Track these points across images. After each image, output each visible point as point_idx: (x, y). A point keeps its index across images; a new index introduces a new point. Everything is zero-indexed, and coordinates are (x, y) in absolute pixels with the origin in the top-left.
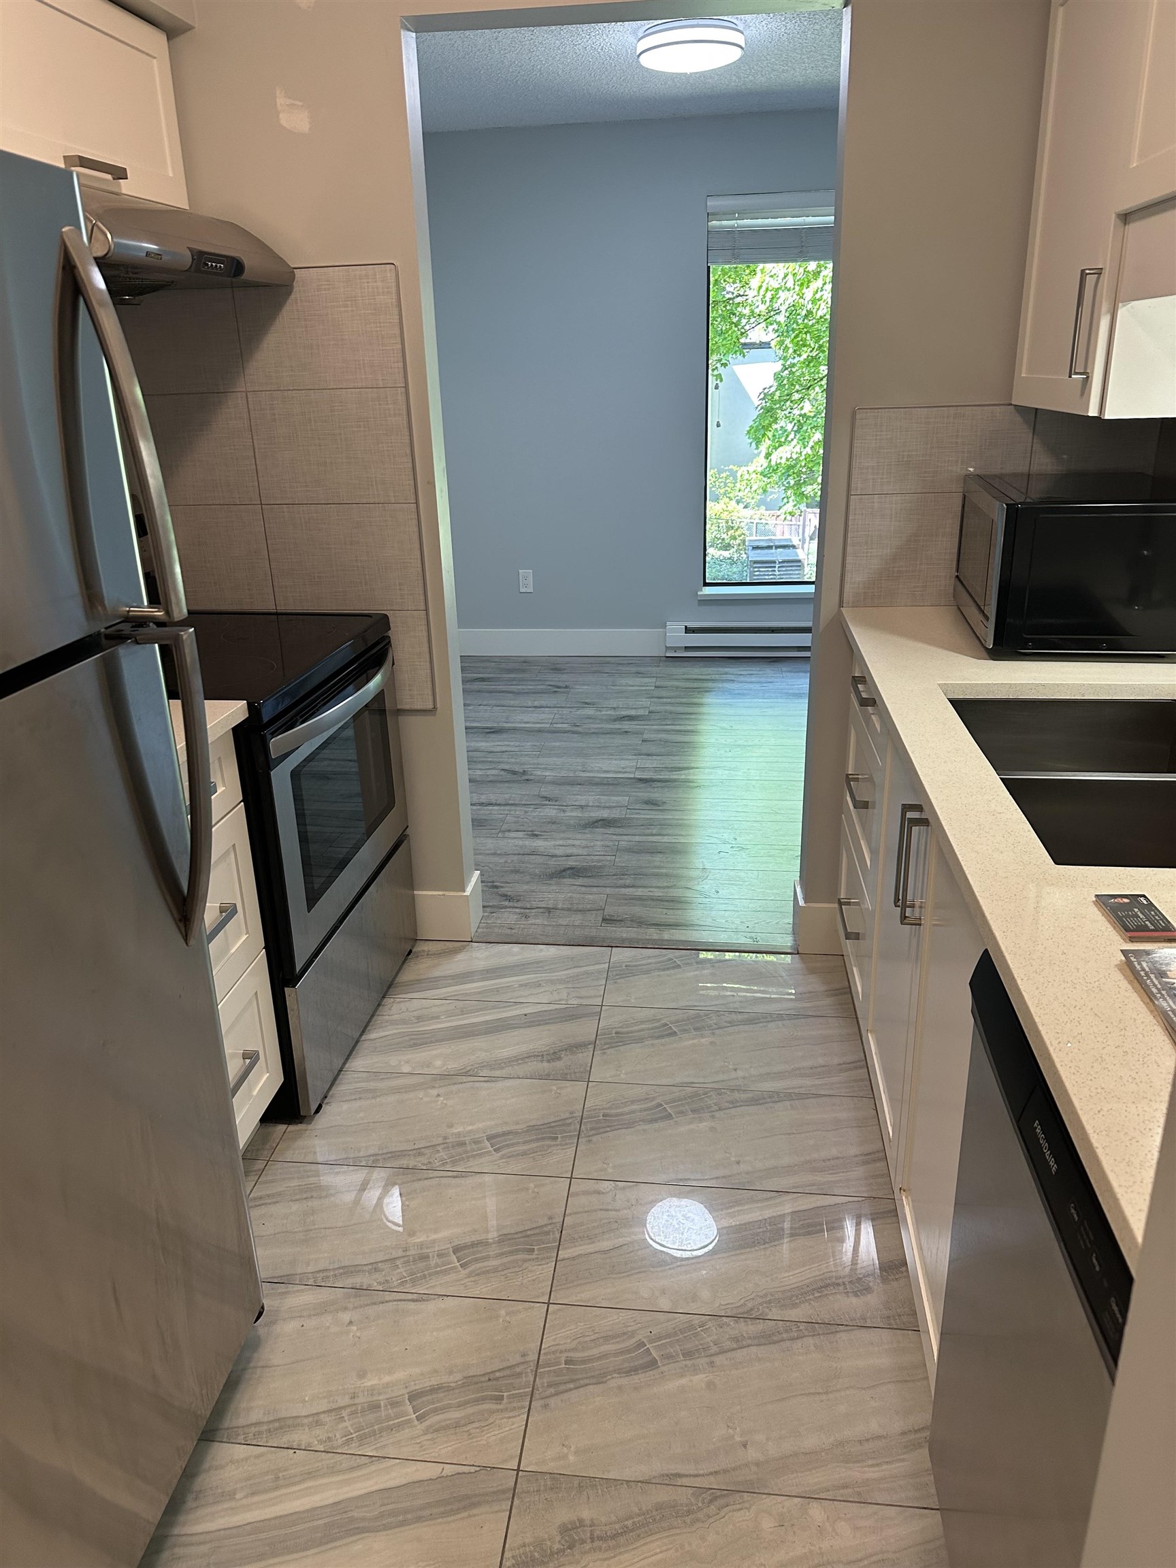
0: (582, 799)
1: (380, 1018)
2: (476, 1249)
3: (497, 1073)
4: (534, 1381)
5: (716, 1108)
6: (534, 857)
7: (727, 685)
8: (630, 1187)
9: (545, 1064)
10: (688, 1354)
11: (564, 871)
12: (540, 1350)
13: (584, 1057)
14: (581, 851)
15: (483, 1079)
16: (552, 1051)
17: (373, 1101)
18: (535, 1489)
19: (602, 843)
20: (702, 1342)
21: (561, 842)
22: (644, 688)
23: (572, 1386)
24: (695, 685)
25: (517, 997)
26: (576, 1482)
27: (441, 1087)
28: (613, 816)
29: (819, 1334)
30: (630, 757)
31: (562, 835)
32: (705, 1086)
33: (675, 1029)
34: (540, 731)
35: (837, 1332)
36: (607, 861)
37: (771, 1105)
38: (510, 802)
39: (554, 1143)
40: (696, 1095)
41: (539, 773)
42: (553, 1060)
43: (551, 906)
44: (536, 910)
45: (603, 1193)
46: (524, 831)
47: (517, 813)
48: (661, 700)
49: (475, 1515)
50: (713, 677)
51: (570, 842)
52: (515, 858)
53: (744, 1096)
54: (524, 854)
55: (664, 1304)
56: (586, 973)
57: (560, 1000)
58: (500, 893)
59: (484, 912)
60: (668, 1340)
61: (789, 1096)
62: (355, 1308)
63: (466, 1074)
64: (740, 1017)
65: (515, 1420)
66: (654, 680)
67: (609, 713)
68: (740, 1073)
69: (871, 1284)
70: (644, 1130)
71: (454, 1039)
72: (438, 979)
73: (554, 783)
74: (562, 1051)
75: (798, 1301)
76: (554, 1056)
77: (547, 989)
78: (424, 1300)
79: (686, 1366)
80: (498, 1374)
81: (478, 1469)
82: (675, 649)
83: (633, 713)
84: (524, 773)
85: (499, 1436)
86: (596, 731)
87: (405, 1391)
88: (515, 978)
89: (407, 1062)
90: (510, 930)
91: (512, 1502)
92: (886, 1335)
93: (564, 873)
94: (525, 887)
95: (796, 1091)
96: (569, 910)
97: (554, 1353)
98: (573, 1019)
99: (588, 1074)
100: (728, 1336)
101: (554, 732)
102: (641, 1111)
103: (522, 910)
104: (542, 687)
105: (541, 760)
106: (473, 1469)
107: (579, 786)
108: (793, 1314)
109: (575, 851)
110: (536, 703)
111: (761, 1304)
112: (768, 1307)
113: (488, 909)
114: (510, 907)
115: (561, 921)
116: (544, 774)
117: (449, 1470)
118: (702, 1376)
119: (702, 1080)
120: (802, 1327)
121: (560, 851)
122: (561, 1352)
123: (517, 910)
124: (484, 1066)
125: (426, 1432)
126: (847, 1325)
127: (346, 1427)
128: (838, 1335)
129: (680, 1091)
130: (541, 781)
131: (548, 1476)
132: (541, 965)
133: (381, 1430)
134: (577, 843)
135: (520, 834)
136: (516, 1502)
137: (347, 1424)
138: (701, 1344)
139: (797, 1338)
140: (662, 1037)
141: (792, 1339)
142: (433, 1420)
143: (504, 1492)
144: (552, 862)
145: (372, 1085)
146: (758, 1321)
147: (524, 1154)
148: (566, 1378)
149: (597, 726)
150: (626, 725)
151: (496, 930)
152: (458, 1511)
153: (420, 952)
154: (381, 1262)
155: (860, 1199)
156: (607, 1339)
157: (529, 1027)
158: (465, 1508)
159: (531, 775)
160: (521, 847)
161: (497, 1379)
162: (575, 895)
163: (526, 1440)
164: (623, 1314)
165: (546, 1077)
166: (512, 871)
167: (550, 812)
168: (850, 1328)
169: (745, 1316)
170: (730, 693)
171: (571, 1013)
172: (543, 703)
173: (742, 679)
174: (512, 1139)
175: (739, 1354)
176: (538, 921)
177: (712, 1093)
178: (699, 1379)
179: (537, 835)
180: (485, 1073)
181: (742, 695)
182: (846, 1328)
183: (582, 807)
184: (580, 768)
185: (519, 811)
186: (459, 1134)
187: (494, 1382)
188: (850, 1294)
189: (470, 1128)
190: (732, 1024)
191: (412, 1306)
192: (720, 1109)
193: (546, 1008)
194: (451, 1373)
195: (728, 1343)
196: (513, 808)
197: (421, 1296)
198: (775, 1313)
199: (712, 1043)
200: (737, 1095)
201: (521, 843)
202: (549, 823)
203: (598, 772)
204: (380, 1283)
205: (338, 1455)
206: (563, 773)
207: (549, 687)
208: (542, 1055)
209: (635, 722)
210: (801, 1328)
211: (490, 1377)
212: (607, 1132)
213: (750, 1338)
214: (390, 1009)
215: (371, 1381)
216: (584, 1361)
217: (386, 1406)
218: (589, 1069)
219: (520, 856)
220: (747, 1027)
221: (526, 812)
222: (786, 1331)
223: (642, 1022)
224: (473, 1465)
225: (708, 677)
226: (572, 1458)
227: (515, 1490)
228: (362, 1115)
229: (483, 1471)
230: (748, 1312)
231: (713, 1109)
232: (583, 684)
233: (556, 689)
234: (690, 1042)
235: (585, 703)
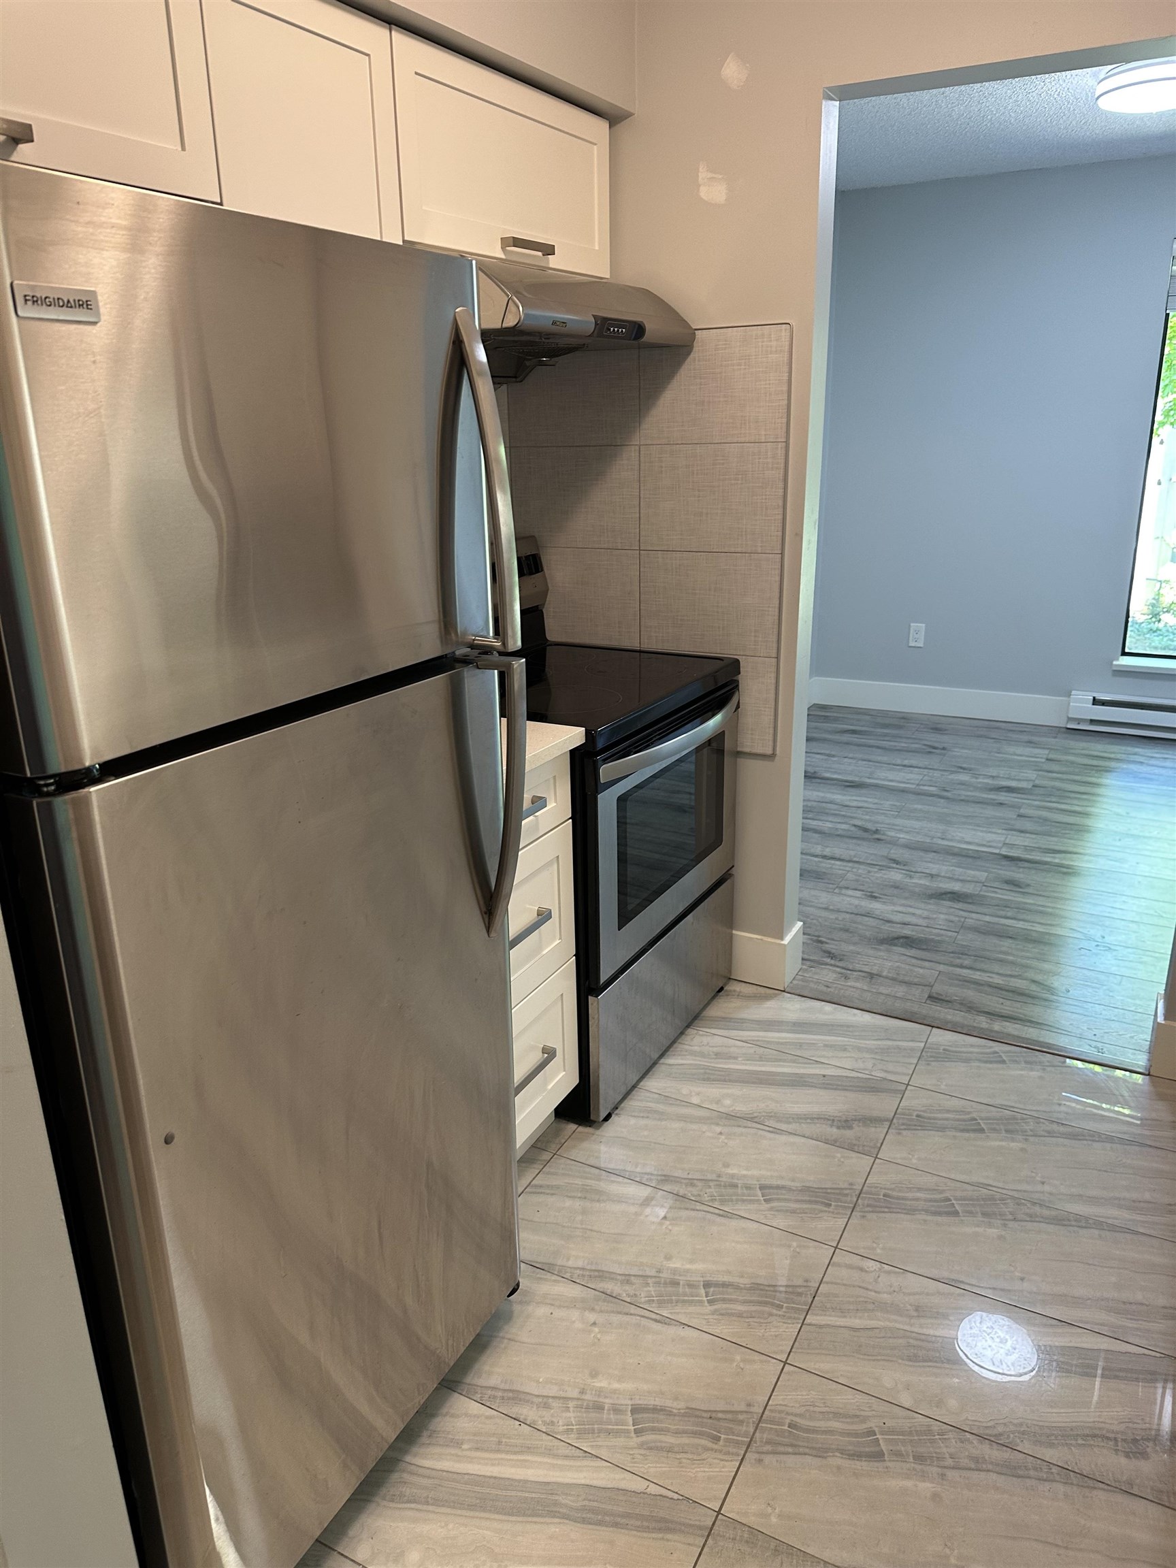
0: (934, 868)
1: (681, 1046)
2: (725, 1289)
3: (784, 1127)
4: (755, 1431)
5: (1010, 1217)
6: (867, 919)
7: (1134, 767)
8: (895, 1273)
9: (835, 1130)
10: (919, 1458)
11: (897, 938)
12: (766, 1405)
13: (878, 1132)
14: (921, 922)
15: (768, 1129)
16: (844, 1118)
17: (659, 1123)
18: (731, 1537)
19: (947, 917)
20: (938, 1451)
21: (900, 909)
22: (1033, 760)
23: (790, 1450)
24: (1095, 762)
25: (819, 1057)
26: (773, 1544)
27: (725, 1125)
28: (965, 890)
29: (1072, 1484)
30: (999, 832)
31: (904, 902)
32: (1004, 1192)
33: (984, 1126)
34: (903, 791)
35: (1095, 1488)
36: (947, 936)
37: (1076, 1229)
38: (855, 859)
39: (826, 1209)
40: (992, 1198)
41: (892, 834)
42: (843, 1127)
43: (875, 972)
44: (860, 973)
45: (866, 1271)
46: (863, 891)
47: (860, 871)
48: (1050, 775)
49: (668, 1540)
50: (1118, 756)
51: (911, 910)
52: (848, 916)
53: (1046, 1212)
54: (857, 914)
55: (906, 1399)
56: (898, 1048)
57: (865, 1070)
58: (824, 949)
59: (803, 964)
60: (901, 1437)
61: (1099, 1225)
62: (601, 1311)
63: (752, 1119)
64: (1061, 1129)
65: (726, 1463)
66: (1047, 752)
67: (986, 781)
68: (1047, 1188)
69: (1149, 1450)
70: (925, 1221)
71: (748, 1082)
72: (743, 1021)
73: (908, 846)
74: (855, 1120)
75: (1056, 1442)
76: (846, 1123)
77: (853, 1055)
78: (666, 1324)
79: (914, 1469)
80: (720, 1415)
81: (681, 1498)
82: (1079, 721)
83: (1014, 784)
84: (877, 832)
85: (708, 1474)
86: (967, 798)
87: (630, 1402)
88: (822, 1037)
89: (698, 1094)
90: (825, 988)
91: (706, 1541)
92: (1154, 1511)
93: (897, 941)
94: (852, 948)
95: (1110, 1221)
96: (893, 979)
97: (780, 1412)
98: (873, 1092)
99: (877, 1150)
100: (967, 1454)
101: (919, 794)
102: (926, 1200)
103: (843, 971)
104: (916, 746)
105: (898, 821)
106: (676, 1496)
107: (934, 854)
108: (1049, 1454)
109: (913, 920)
110: (906, 762)
111: (1013, 1432)
112: (1019, 1438)
113: (808, 963)
114: (831, 965)
115: (883, 990)
116: (898, 835)
117: (653, 1489)
118: (928, 1485)
119: (1000, 1185)
120: (1055, 1470)
121: (898, 918)
122: (787, 1414)
123: (838, 970)
124: (771, 1116)
125: (641, 1446)
126: (1108, 1485)
127: (570, 1418)
128: (1095, 1492)
129: (974, 1191)
130: (893, 843)
131: (747, 1528)
132: (851, 1029)
133: (600, 1431)
134: (918, 912)
135: (858, 894)
136: (710, 1541)
137: (571, 1415)
138: (936, 1453)
139: (1045, 1480)
140: (967, 1131)
141: (1039, 1479)
142: (649, 1437)
143: (700, 1528)
144: (886, 927)
145: (661, 1107)
146: (1005, 1448)
147: (793, 1212)
148: (786, 1440)
149: (969, 794)
150: (1003, 797)
151: (812, 985)
152: (655, 1530)
153: (731, 991)
154: (634, 1276)
155: (1158, 1355)
156: (837, 1415)
157: (826, 1088)
158: (660, 1530)
159: (884, 834)
160: (856, 906)
161: (719, 1419)
162: (903, 966)
163: (733, 1487)
164: (859, 1396)
165: (833, 1142)
166: (841, 929)
167: (896, 876)
168: (1109, 1488)
169: (992, 1439)
170: (1134, 775)
171: (873, 1085)
172: (913, 762)
174: (784, 1194)
175: (975, 1476)
176: (858, 985)
177: (1009, 1201)
178: (926, 1487)
179: (875, 897)
180: (772, 1123)
182: (1106, 1487)
183: (932, 876)
184: (939, 835)
185: (862, 870)
186: (733, 1176)
187: (715, 1422)
188: (1120, 1453)
189: (745, 1172)
190: (1050, 1134)
191: (655, 1326)
192: (1015, 1220)
193: (849, 1074)
194: (676, 1399)
195: (966, 1461)
196: (856, 865)
197: (664, 1318)
198: (1026, 1447)
199: (1022, 1149)
200: (1037, 1209)
201: (856, 902)
202: (892, 886)
203: (959, 842)
204: (628, 1295)
205: (557, 1440)
206: (919, 838)
207: (924, 747)
208: (833, 1120)
209: (1014, 795)
210: (1053, 1470)
211: (712, 1415)
212: (883, 1212)
213: (992, 1463)
214: (692, 1039)
215: (601, 1383)
216: (808, 1431)
217: (609, 1410)
218: (879, 1145)
219: (853, 915)
220: (1066, 1142)
221: (869, 872)
222: (1035, 1469)
223: (948, 1111)
224: (677, 1493)
225: (1112, 756)
226: (774, 1520)
227: (711, 1530)
228: (646, 1133)
229: (685, 1502)
230: (995, 1435)
231: (1007, 1218)
232: (963, 748)
233: (931, 750)
234: (997, 1143)
235: (961, 768)
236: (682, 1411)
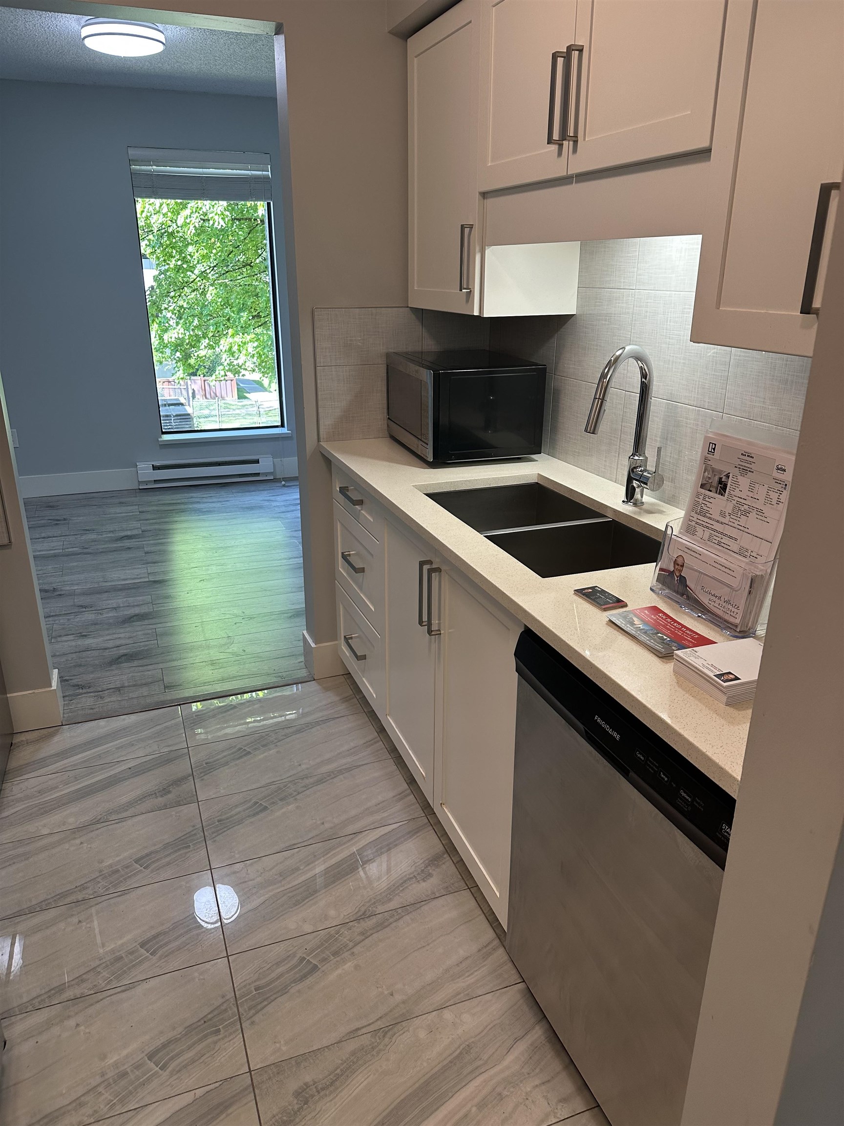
0: (113, 603)
1: (5, 799)
2: (157, 940)
3: (124, 815)
4: (238, 1011)
5: (295, 793)
6: (89, 652)
7: (196, 506)
8: (255, 862)
9: (160, 799)
10: (336, 954)
11: (119, 658)
12: (234, 989)
13: (188, 786)
14: (128, 641)
15: (113, 822)
16: (161, 789)
17: (27, 862)
18: (267, 1078)
19: (143, 632)
20: (341, 943)
21: (108, 637)
22: (131, 514)
23: (266, 1003)
24: (171, 508)
25: (118, 758)
26: (293, 1062)
27: (80, 837)
28: (143, 611)
29: (411, 912)
30: (140, 566)
31: (107, 632)
32: (284, 781)
33: (248, 750)
34: (55, 556)
35: (421, 907)
36: (152, 645)
37: (331, 781)
38: (52, 614)
39: (189, 850)
40: (280, 789)
41: (68, 588)
42: (165, 794)
43: (119, 686)
44: (108, 691)
45: (238, 872)
46: (73, 634)
47: (61, 621)
48: (148, 521)
49: (231, 1114)
50: (183, 501)
51: (116, 636)
52: (74, 656)
53: (311, 780)
54: (80, 652)
55: (308, 928)
56: (167, 727)
57: (154, 751)
58: (71, 684)
59: (64, 701)
60: (319, 950)
61: (340, 772)
62: (77, 1013)
63: (98, 822)
64: (290, 730)
65: (234, 1041)
66: (137, 507)
67: (109, 535)
68: (304, 767)
69: (430, 871)
70: (251, 823)
71: (78, 799)
72: (44, 759)
73: (84, 594)
74: (170, 786)
75: (391, 897)
76: (165, 791)
77: (140, 746)
78: (131, 988)
79: (337, 961)
80: (209, 1016)
81: (221, 1083)
82: (147, 483)
83: (129, 533)
84: (54, 590)
85: (227, 1056)
86: (104, 550)
87: (143, 1055)
88: (112, 744)
89: (44, 826)
90: (92, 711)
91: (255, 1093)
92: (449, 898)
93: (120, 660)
94: (92, 676)
95: (344, 767)
96: (134, 686)
97: (245, 986)
98: (169, 763)
99: (196, 797)
100: (356, 933)
101: (68, 555)
102: (244, 810)
103: (96, 694)
104: (43, 522)
105: (66, 578)
106: (217, 1085)
107: (107, 594)
108: (392, 905)
109: (123, 642)
110: (43, 535)
111: (370, 906)
112: (374, 907)
113: (67, 698)
114: (85, 693)
115: (131, 695)
116: (72, 588)
117: (200, 1093)
118: (349, 964)
119: (279, 778)
120: (400, 911)
121: (110, 644)
122: (250, 984)
123: (92, 694)
124: (111, 813)
125: (172, 1074)
126: (425, 901)
127: (106, 1098)
128: (422, 908)
129: (267, 790)
130: (72, 594)
131: (273, 1066)
132: (128, 730)
133: (136, 1089)
134: (122, 635)
135: (71, 637)
136: (257, 1091)
137: (106, 1095)
138: (341, 945)
139: (399, 919)
140: (241, 757)
141: (396, 921)
142: (172, 1066)
143: (246, 1089)
144: (106, 653)
145: (20, 850)
146: (371, 917)
147: (168, 864)
148: (260, 1000)
149: (103, 546)
150: (127, 543)
151: (80, 712)
152: (218, 1115)
153: (19, 742)
154: (84, 974)
155: (406, 822)
156: (278, 964)
157: (136, 776)
158: (222, 1112)
159: (61, 590)
160: (76, 647)
161: (210, 1020)
162: (135, 674)
163: (248, 1050)
164: (282, 945)
165: (165, 807)
166: (75, 666)
167: (89, 616)
168: (427, 902)
169: (363, 917)
170: (200, 512)
171: (166, 759)
172: (50, 534)
173: (205, 500)
174: (155, 857)
175: (368, 942)
176: (113, 699)
177: (289, 785)
178: (348, 966)
179: (86, 636)
180: (114, 817)
181: (209, 512)
182: (425, 902)
183: (115, 608)
184: (101, 579)
185: (63, 620)
186: (111, 866)
187: (209, 1023)
188: (420, 882)
189: (117, 859)
190: (287, 736)
191: (124, 995)
192: (299, 793)
193: (144, 759)
194: (174, 1029)
195: (358, 937)
196: (56, 618)
197: (128, 986)
198: (380, 909)
199: (277, 752)
200: (307, 781)
201: (74, 643)
202: (92, 624)
203: (118, 580)
204: (90, 989)
205: (107, 1120)
206: (88, 586)
207: (50, 521)
208: (155, 793)
209: (134, 540)
210: (399, 912)
211: (205, 1020)
212: (225, 831)
213: (370, 929)
214: (12, 791)
215: (113, 1059)
216: (268, 985)
217: (132, 1071)
218: (195, 793)
219: (77, 654)
221: (68, 620)
222: (391, 917)
223: (223, 751)
224: (216, 1082)
225: (179, 501)
226: (284, 1048)
227: (253, 1085)
228: (20, 874)
229: (225, 1083)
230: (363, 914)
231: (294, 795)
232: (80, 516)
233: (56, 522)
234: (262, 756)
235: (87, 530)
236: (183, 1033)
